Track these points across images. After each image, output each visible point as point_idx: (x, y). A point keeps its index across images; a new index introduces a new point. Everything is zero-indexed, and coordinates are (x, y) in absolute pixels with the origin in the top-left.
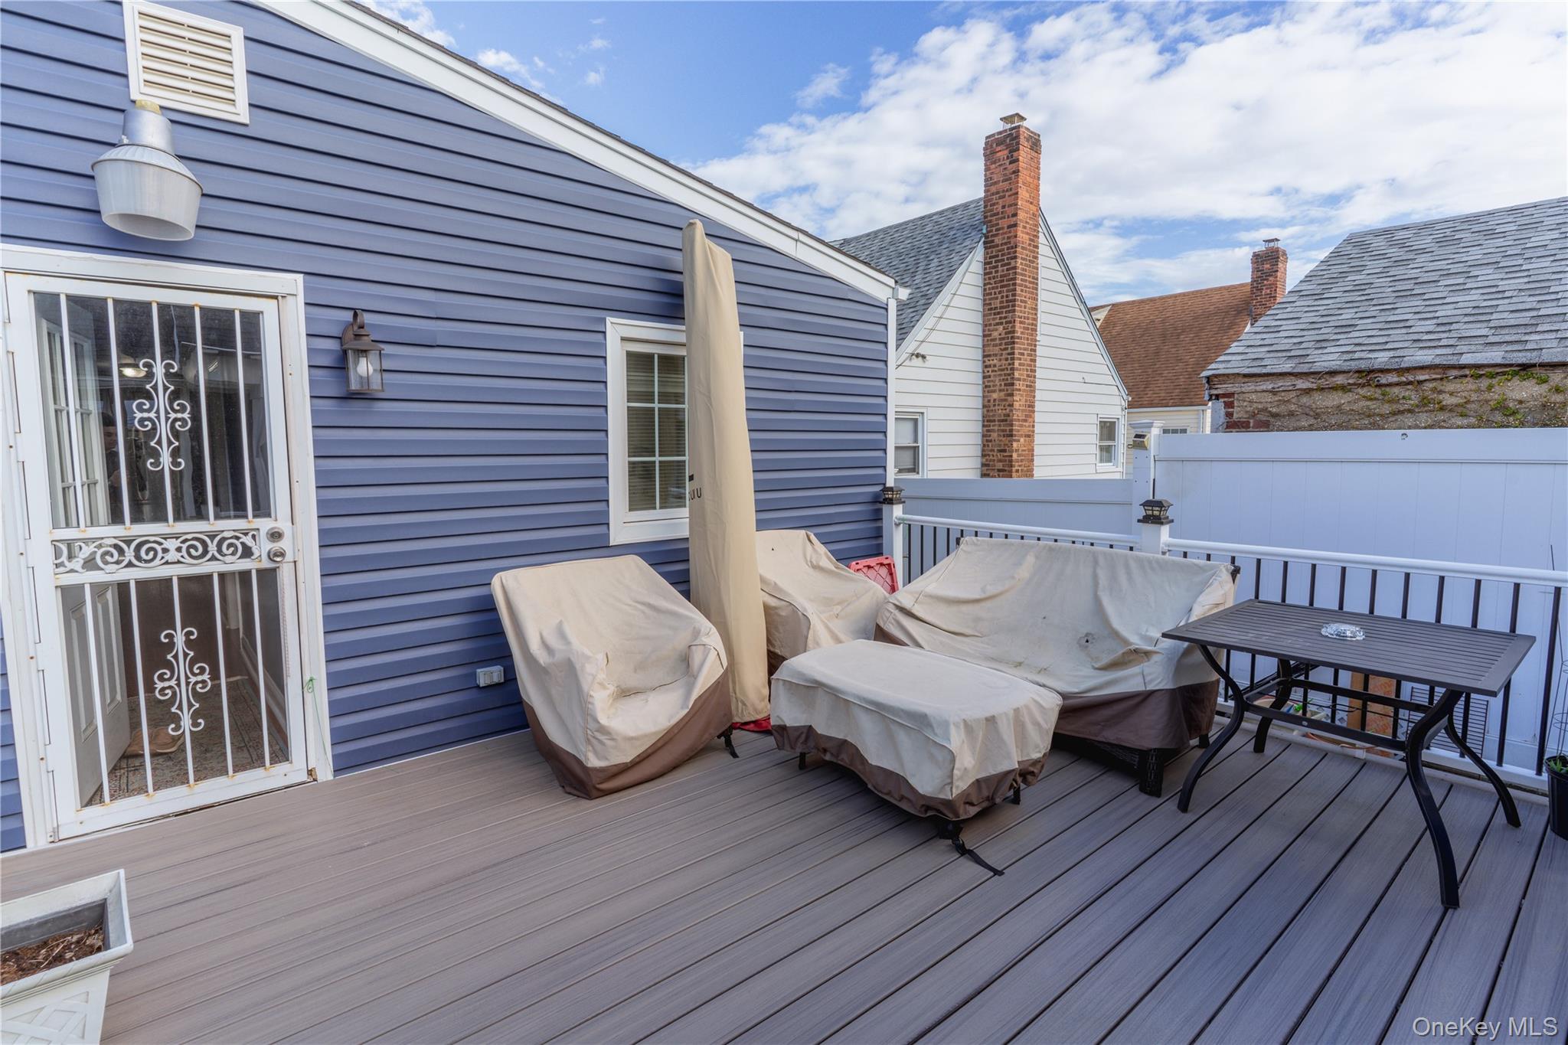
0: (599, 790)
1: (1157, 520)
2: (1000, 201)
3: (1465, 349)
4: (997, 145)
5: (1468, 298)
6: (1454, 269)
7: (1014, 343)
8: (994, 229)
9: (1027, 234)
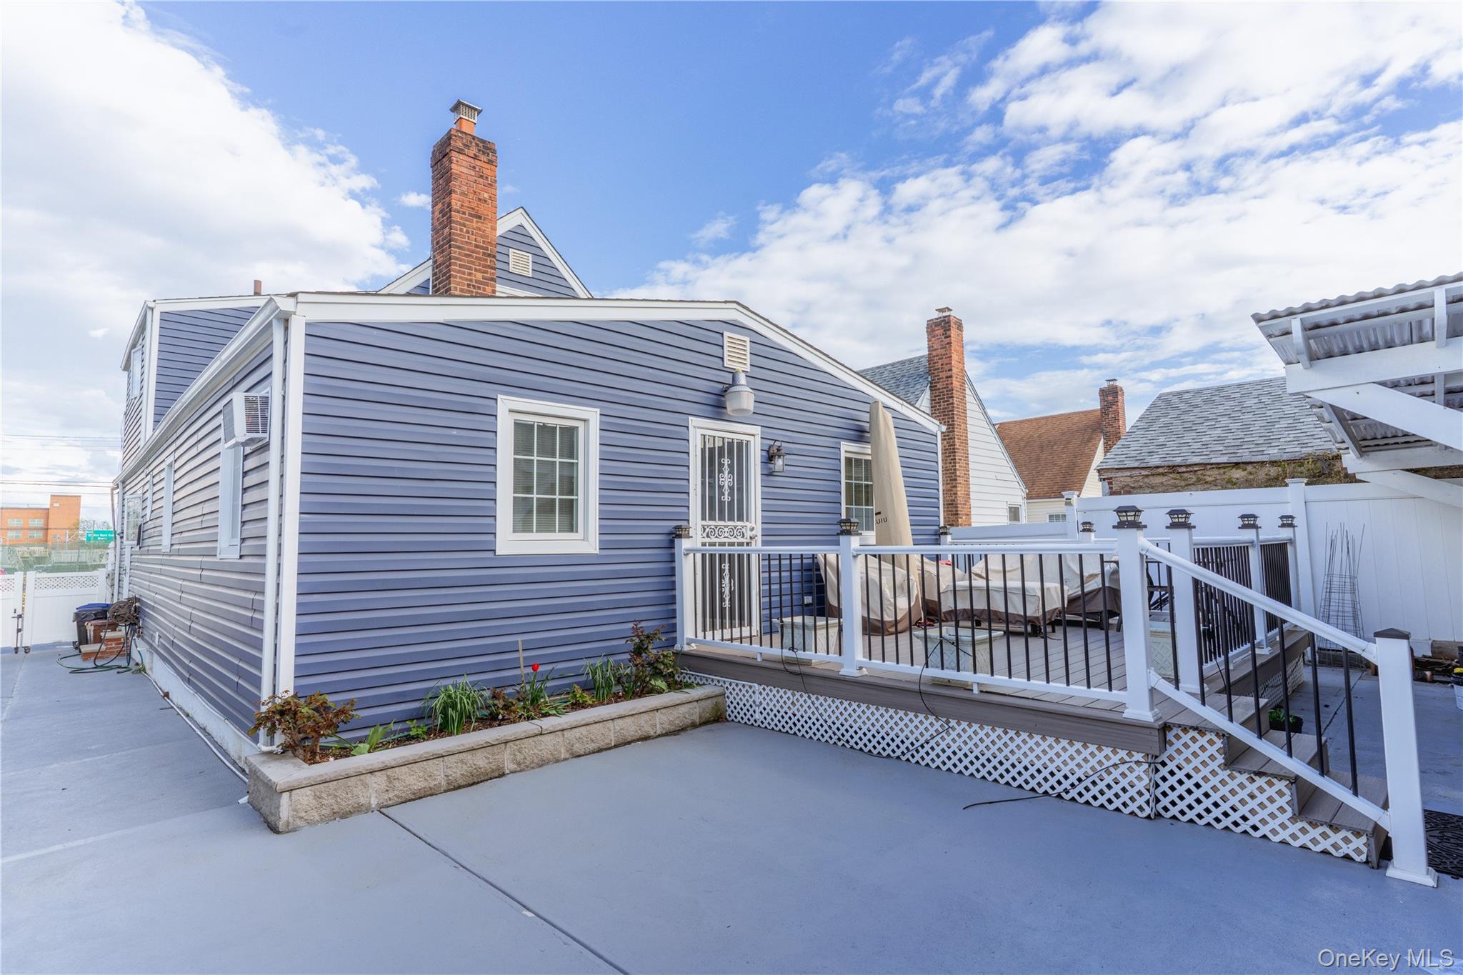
0: (889, 631)
1: (1089, 530)
2: (940, 361)
3: (1213, 456)
4: (935, 326)
5: (1215, 432)
6: (1211, 417)
7: (955, 452)
8: (936, 378)
9: (958, 381)
